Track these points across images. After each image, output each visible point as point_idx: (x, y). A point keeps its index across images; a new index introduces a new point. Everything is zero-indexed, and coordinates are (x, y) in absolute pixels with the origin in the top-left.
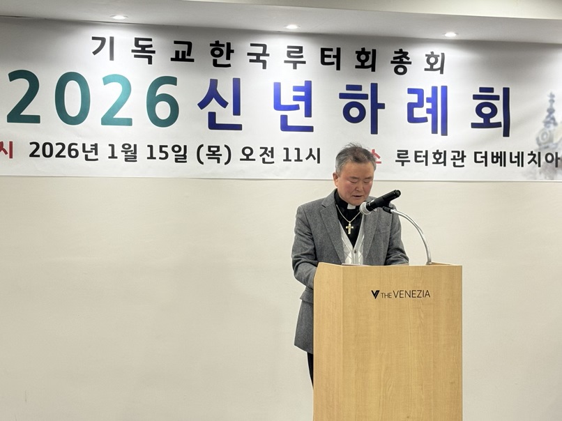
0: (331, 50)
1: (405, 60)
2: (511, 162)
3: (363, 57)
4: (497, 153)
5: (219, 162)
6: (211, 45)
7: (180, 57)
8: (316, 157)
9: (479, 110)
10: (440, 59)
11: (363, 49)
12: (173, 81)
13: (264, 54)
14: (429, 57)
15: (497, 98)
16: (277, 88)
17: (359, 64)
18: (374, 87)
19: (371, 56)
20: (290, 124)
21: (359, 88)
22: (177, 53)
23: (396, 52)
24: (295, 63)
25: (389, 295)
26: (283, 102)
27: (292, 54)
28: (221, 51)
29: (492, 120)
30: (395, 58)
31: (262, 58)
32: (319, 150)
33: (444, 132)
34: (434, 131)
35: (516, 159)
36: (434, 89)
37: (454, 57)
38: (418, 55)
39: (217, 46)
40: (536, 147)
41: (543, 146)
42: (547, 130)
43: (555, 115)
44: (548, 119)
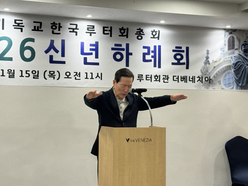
0: (108, 27)
1: (142, 33)
2: (190, 81)
3: (122, 31)
4: (183, 77)
5: (54, 79)
6: (51, 24)
7: (36, 29)
8: (100, 77)
9: (175, 57)
10: (158, 33)
11: (123, 28)
12: (32, 40)
13: (76, 29)
14: (153, 32)
15: (183, 51)
16: (82, 45)
17: (121, 34)
18: (128, 45)
19: (126, 31)
20: (88, 61)
21: (121, 45)
22: (35, 27)
23: (138, 29)
24: (91, 34)
25: (134, 141)
26: (85, 51)
27: (89, 29)
28: (56, 27)
29: (181, 62)
30: (137, 32)
31: (75, 30)
32: (101, 74)
33: (159, 67)
34: (155, 66)
35: (192, 80)
36: (155, 47)
37: (164, 32)
38: (148, 31)
39: (54, 24)
40: (201, 74)
41: (204, 74)
42: (206, 67)
43: (209, 60)
44: (206, 62)
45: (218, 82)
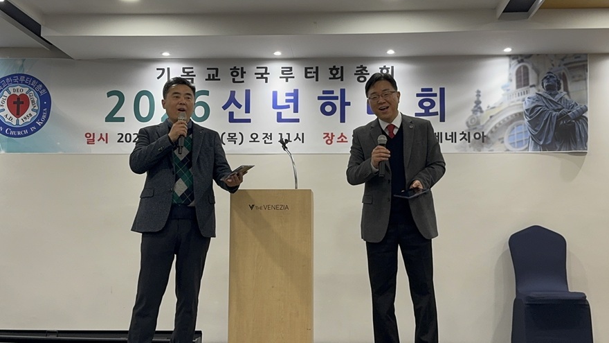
0: (312, 68)
1: (364, 72)
2: (446, 139)
3: (334, 72)
5: (235, 143)
6: (231, 69)
7: (211, 78)
8: (301, 139)
9: (421, 104)
10: (390, 70)
12: (206, 93)
13: (266, 73)
14: (382, 69)
15: (435, 95)
16: (275, 94)
17: (332, 76)
18: (343, 91)
19: (340, 71)
20: (283, 117)
21: (332, 92)
22: (209, 75)
23: (358, 67)
24: (287, 78)
26: (279, 104)
27: (285, 73)
28: (237, 73)
29: (431, 111)
30: (357, 71)
31: (264, 76)
32: (303, 134)
35: (451, 138)
37: (401, 68)
38: (374, 69)
39: (234, 70)
40: (467, 128)
41: (472, 127)
42: (475, 116)
43: (481, 105)
44: (476, 109)
45: (500, 139)
